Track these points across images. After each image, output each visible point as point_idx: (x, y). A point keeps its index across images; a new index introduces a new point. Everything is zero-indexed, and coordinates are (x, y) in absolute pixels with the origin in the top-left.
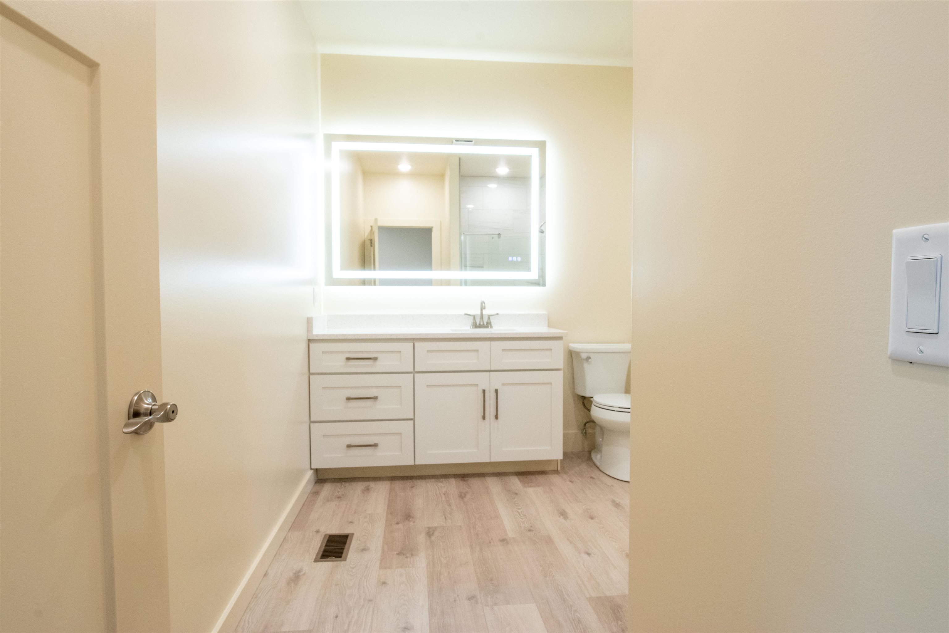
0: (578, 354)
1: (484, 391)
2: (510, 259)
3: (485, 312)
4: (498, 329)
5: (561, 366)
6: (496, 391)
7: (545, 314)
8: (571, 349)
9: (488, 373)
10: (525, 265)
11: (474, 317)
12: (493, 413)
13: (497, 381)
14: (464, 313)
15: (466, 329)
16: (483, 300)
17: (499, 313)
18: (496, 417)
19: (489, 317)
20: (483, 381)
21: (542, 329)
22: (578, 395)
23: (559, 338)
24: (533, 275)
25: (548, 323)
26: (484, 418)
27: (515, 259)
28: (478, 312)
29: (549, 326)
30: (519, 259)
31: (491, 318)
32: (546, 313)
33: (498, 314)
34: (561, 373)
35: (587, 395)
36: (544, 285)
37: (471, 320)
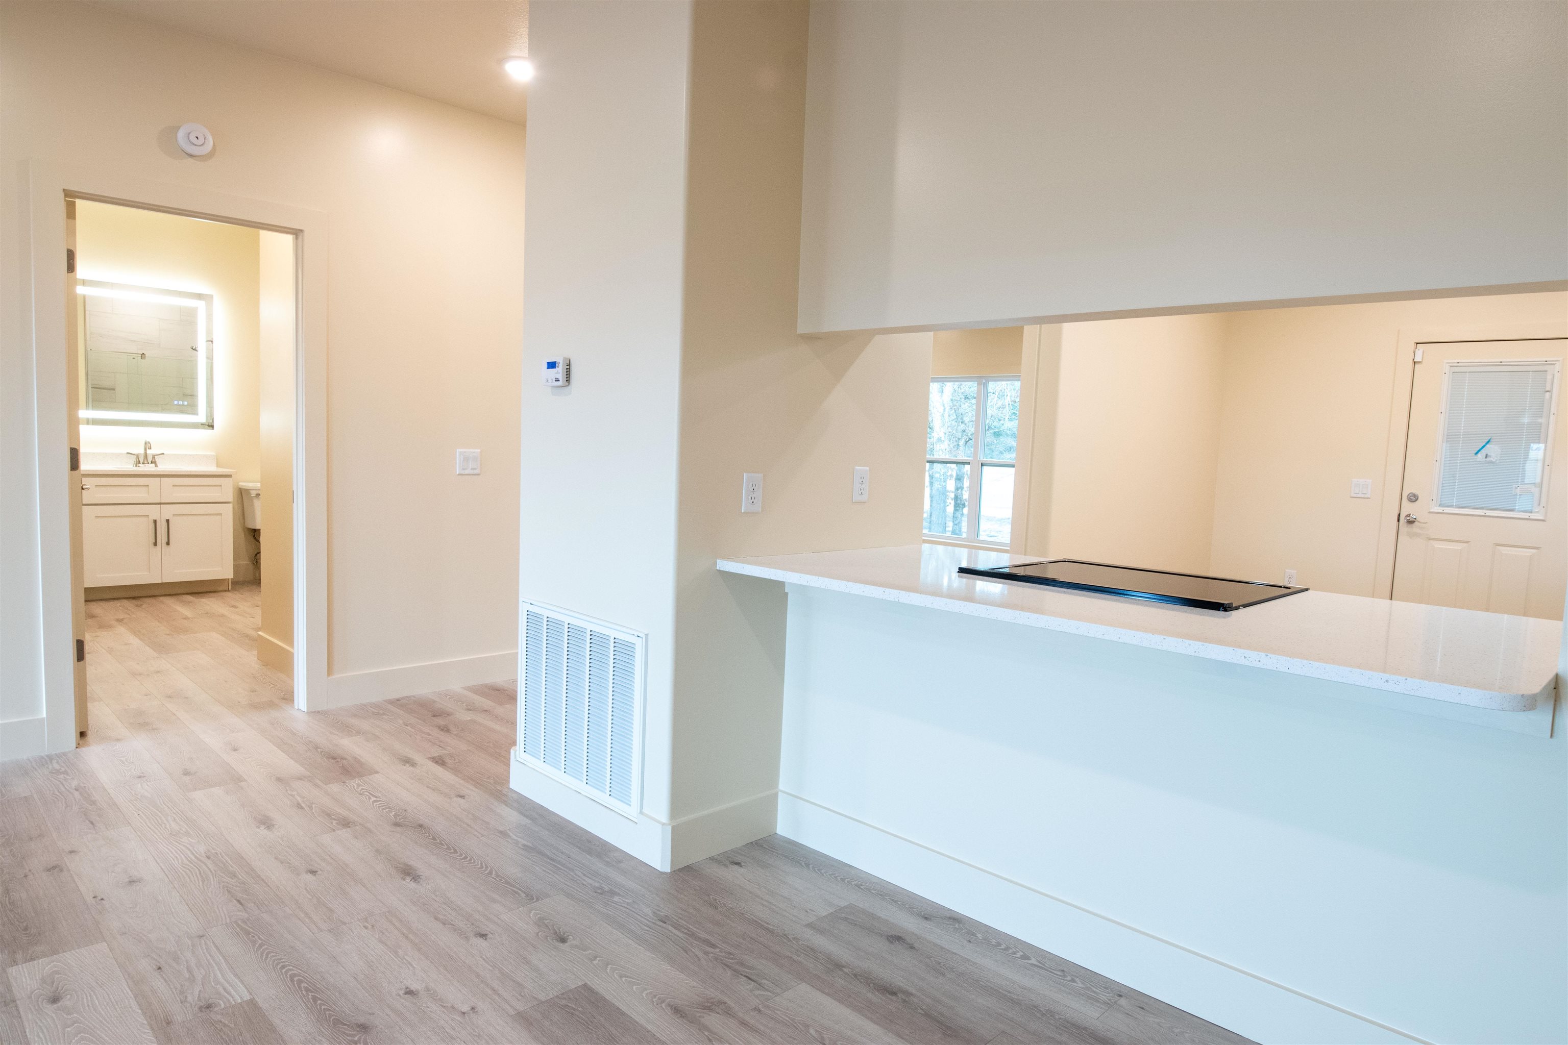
0: (247, 491)
1: (155, 521)
2: (176, 402)
3: (149, 451)
4: (164, 466)
5: (231, 500)
6: (168, 521)
7: (214, 455)
8: (240, 487)
9: (159, 505)
10: (192, 408)
11: (138, 456)
12: (165, 540)
13: (168, 512)
14: (126, 452)
15: (128, 466)
16: (148, 440)
17: (165, 453)
18: (168, 543)
19: (154, 457)
20: (154, 512)
21: (212, 469)
22: (250, 529)
23: (229, 476)
24: (201, 418)
25: (217, 463)
26: (155, 544)
27: (181, 403)
28: (142, 451)
29: (218, 466)
30: (185, 403)
31: (156, 457)
32: (213, 453)
33: (163, 454)
34: (231, 505)
35: (257, 527)
36: (211, 426)
37: (134, 458)
